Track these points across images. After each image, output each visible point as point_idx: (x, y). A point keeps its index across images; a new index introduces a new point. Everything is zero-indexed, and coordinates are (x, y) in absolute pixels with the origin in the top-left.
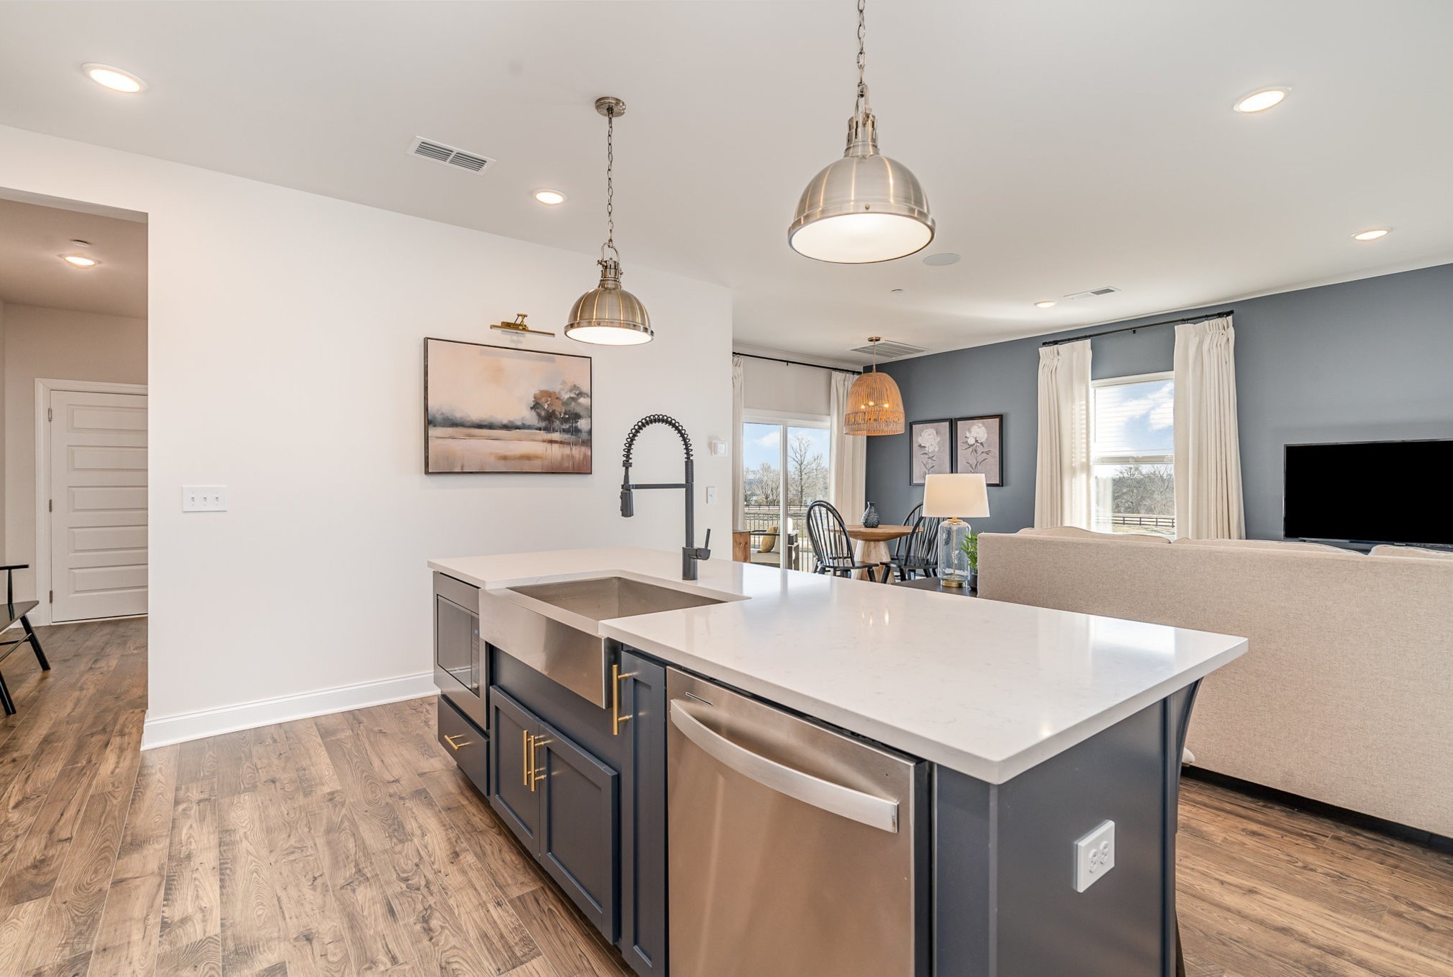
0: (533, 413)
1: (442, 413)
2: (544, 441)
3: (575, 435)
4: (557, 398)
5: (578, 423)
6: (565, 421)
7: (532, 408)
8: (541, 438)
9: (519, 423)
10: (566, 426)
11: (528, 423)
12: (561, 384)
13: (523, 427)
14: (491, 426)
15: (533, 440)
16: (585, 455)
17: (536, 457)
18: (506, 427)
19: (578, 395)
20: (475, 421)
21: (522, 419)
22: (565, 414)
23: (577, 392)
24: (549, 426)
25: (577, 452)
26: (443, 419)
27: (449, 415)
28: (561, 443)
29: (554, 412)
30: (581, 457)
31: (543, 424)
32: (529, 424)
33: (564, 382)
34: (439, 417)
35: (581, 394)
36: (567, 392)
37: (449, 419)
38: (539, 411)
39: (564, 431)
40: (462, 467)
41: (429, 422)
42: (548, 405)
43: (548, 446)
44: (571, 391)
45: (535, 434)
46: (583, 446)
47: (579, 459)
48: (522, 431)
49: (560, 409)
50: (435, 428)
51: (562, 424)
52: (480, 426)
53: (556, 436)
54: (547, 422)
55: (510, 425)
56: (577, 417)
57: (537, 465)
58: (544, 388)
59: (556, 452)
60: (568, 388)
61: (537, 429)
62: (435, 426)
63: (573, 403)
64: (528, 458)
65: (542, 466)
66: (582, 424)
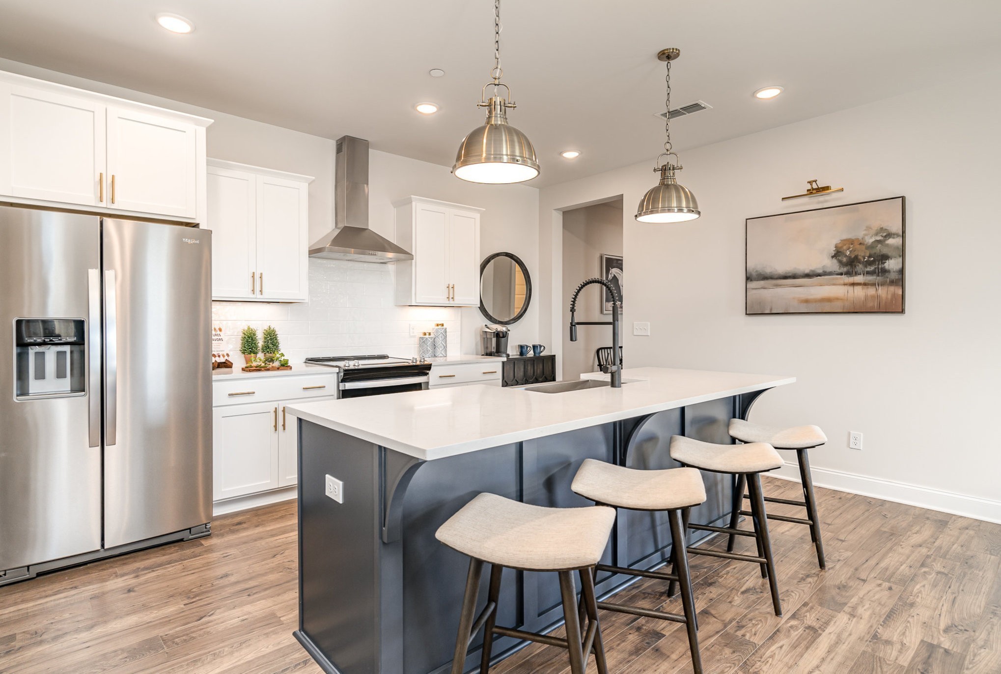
0: (835, 261)
1: (757, 271)
2: (845, 284)
3: (882, 276)
4: (860, 244)
5: (885, 264)
6: (869, 263)
7: (833, 257)
8: (842, 282)
9: (820, 271)
10: (871, 268)
11: (828, 270)
12: (865, 230)
13: (825, 274)
14: (794, 277)
15: (834, 284)
16: (894, 295)
17: (837, 299)
18: (808, 276)
19: (885, 237)
20: (782, 274)
21: (823, 267)
22: (870, 257)
23: (885, 234)
24: (851, 271)
25: (885, 292)
26: (757, 275)
27: (761, 271)
28: (865, 284)
29: (856, 257)
30: (889, 297)
31: (845, 269)
32: (830, 270)
33: (868, 228)
34: (754, 274)
35: (889, 235)
36: (871, 237)
37: (762, 274)
38: (840, 258)
39: (868, 273)
40: (771, 310)
41: (748, 278)
42: (851, 252)
43: (851, 288)
44: (876, 234)
45: (837, 279)
46: (891, 285)
47: (887, 298)
48: (823, 277)
49: (863, 254)
50: (752, 282)
51: (866, 267)
52: (785, 277)
53: (859, 279)
54: (849, 267)
55: (811, 273)
56: (885, 257)
57: (837, 306)
58: (844, 237)
59: (859, 293)
60: (873, 232)
61: (838, 274)
62: (751, 280)
63: (879, 246)
64: (829, 300)
65: (844, 307)
66: (892, 264)
